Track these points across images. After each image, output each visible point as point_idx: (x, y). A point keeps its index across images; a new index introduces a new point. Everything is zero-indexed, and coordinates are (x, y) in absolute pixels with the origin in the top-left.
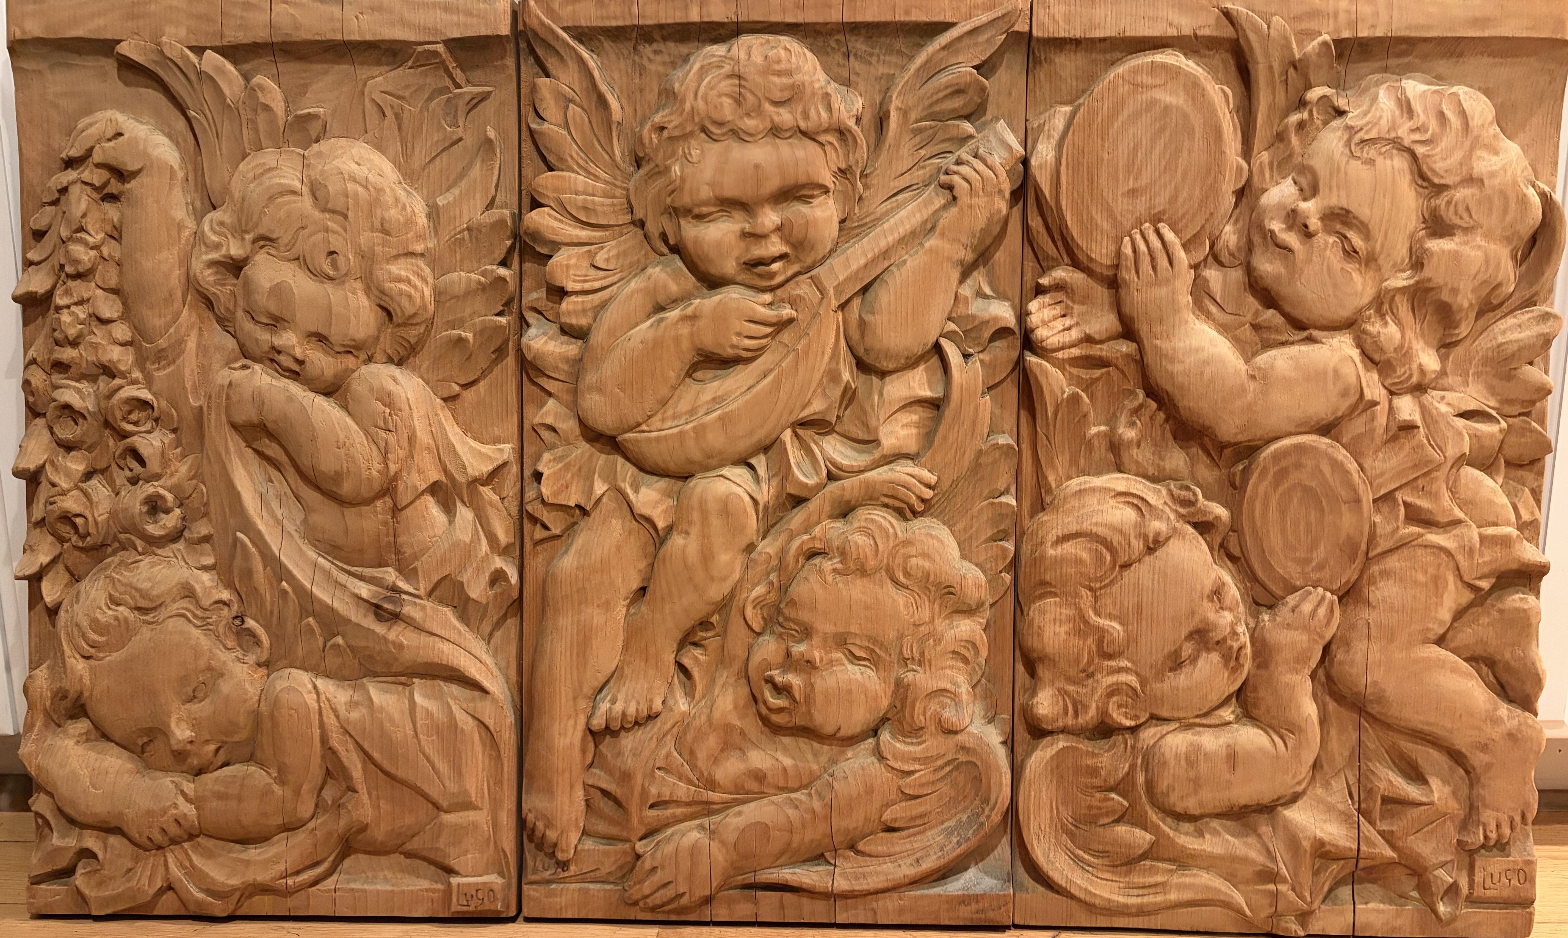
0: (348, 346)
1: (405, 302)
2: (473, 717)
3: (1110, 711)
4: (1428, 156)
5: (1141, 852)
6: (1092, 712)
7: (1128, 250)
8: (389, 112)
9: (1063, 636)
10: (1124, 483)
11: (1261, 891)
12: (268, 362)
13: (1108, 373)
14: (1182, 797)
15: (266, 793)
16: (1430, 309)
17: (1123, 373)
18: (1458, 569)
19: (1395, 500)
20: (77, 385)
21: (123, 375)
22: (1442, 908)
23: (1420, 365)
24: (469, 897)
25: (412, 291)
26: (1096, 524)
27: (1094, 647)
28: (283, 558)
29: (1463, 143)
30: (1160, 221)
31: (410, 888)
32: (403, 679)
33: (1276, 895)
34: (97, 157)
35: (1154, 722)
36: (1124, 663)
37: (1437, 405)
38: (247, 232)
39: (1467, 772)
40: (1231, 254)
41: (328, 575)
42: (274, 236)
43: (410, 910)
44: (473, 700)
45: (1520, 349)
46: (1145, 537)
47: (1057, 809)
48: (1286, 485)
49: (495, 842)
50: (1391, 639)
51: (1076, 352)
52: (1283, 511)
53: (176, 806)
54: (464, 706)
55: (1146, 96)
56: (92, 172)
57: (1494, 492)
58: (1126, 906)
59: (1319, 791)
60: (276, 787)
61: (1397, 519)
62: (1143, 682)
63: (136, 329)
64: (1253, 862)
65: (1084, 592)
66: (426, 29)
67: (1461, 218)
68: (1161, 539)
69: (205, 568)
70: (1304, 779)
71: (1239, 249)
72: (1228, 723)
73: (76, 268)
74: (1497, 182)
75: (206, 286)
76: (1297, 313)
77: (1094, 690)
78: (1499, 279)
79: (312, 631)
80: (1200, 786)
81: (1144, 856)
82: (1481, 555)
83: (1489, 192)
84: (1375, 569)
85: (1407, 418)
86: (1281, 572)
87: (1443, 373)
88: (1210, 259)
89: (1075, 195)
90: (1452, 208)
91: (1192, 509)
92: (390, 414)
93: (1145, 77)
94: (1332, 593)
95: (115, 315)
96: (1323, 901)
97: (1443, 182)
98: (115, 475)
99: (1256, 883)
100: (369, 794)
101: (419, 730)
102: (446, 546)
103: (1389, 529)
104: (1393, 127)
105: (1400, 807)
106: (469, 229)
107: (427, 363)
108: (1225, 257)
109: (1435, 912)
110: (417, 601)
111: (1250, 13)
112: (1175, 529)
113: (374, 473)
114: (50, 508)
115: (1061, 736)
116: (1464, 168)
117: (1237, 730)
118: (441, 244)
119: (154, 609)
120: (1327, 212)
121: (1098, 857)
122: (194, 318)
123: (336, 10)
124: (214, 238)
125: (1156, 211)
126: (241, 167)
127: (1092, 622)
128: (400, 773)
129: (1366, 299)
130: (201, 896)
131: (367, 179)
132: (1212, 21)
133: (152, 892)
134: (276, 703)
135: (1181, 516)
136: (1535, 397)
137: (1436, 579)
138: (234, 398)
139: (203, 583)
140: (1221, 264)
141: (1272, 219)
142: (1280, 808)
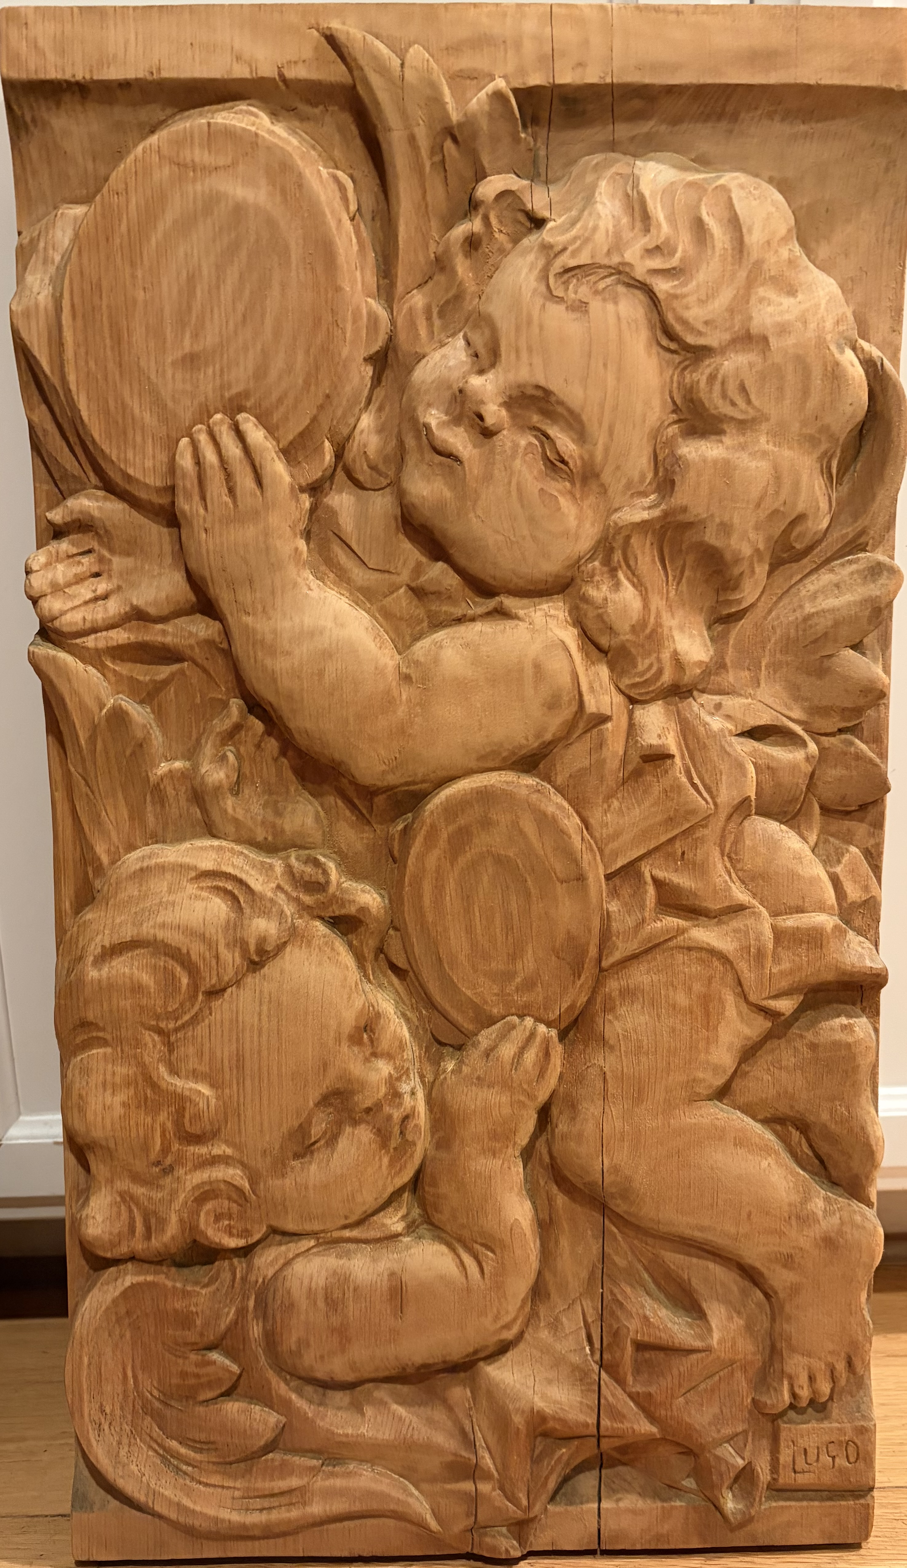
3: (202, 1226)
4: (675, 297)
5: (262, 1443)
6: (172, 1229)
7: (186, 461)
9: (118, 1110)
10: (213, 855)
11: (453, 1492)
13: (182, 672)
14: (322, 1357)
16: (690, 559)
17: (205, 671)
18: (740, 984)
19: (639, 875)
22: (730, 1504)
23: (675, 653)
26: (163, 926)
27: (169, 1125)
29: (733, 274)
30: (241, 409)
33: (475, 1500)
35: (278, 1238)
36: (220, 1149)
37: (708, 719)
39: (767, 1295)
40: (374, 468)
45: (836, 624)
46: (243, 945)
47: (135, 1377)
48: (468, 855)
50: (638, 1098)
51: (120, 636)
52: (467, 898)
55: (200, 187)
57: (798, 858)
58: (244, 1526)
59: (544, 1334)
61: (642, 907)
62: (254, 1180)
64: (439, 1451)
65: (150, 1038)
67: (733, 404)
68: (269, 948)
70: (515, 1320)
71: (386, 459)
72: (395, 1236)
74: (791, 341)
76: (475, 568)
77: (173, 1193)
78: (801, 507)
80: (349, 1340)
81: (270, 1447)
82: (777, 959)
83: (778, 359)
84: (613, 985)
85: (655, 741)
86: (469, 993)
87: (719, 665)
88: (340, 475)
89: (92, 364)
90: (717, 387)
91: (321, 897)
93: (197, 151)
94: (549, 1024)
96: (552, 1499)
97: (702, 341)
99: (446, 1481)
103: (630, 922)
104: (617, 245)
105: (661, 1355)
108: (363, 474)
109: (718, 1509)
111: (370, 38)
112: (294, 929)
115: (129, 1265)
116: (738, 318)
117: (408, 1248)
120: (515, 393)
121: (200, 1451)
125: (234, 391)
127: (164, 1085)
129: (585, 544)
132: (307, 53)
135: (305, 909)
136: (862, 702)
137: (706, 1000)
140: (358, 485)
141: (429, 405)
142: (481, 1364)
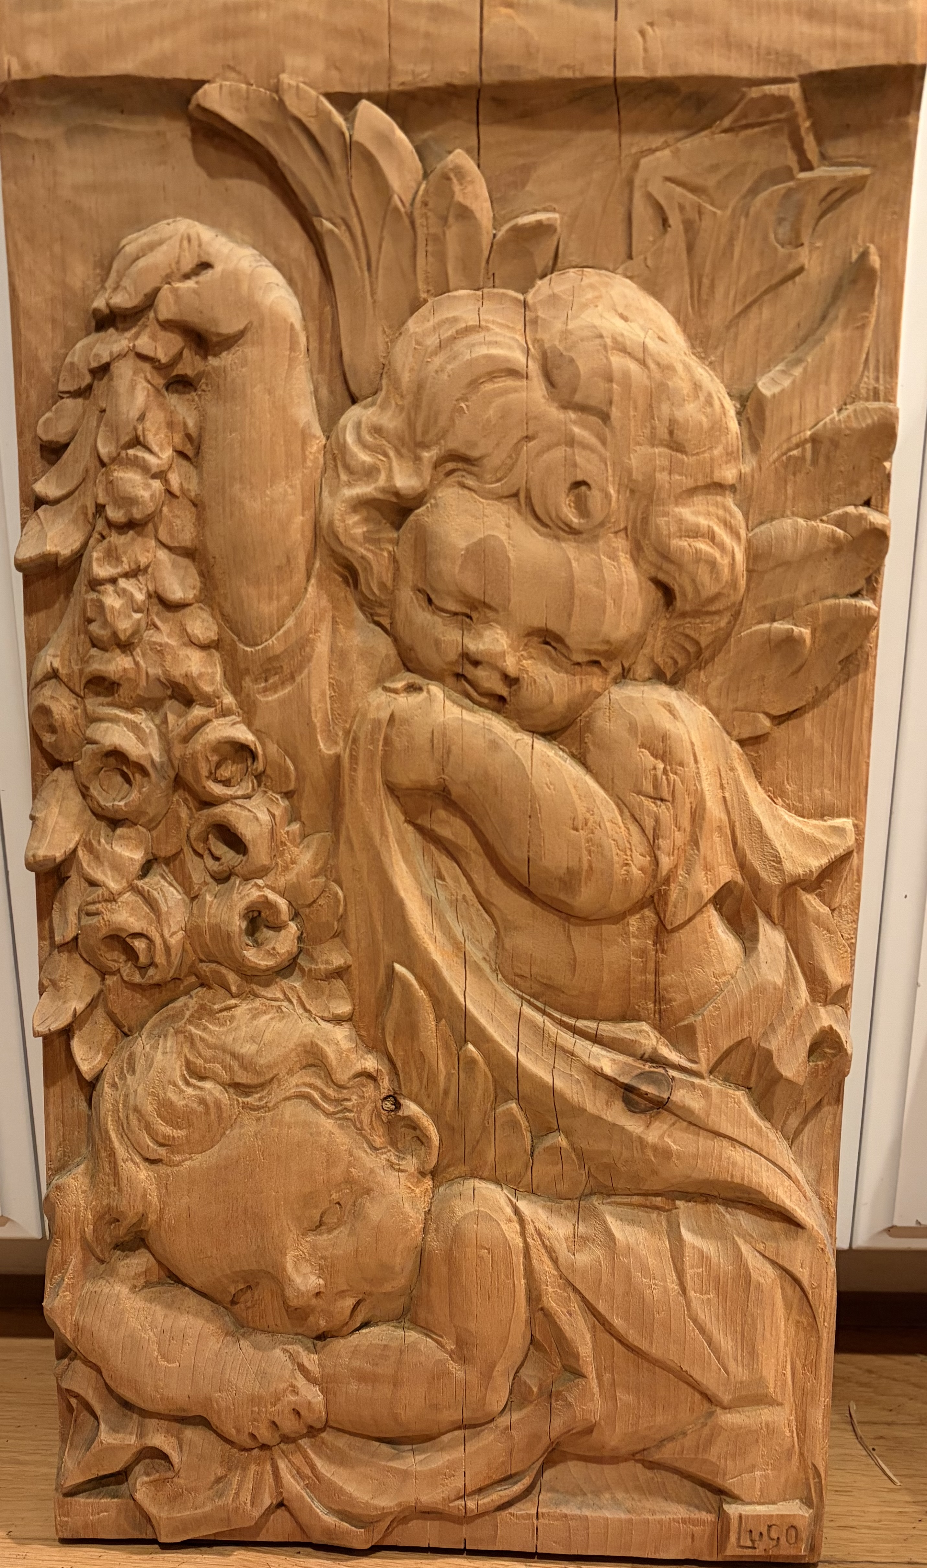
0: (596, 653)
1: (703, 574)
2: (773, 1263)
8: (675, 220)
12: (450, 680)
15: (439, 1375)
20: (130, 716)
21: (208, 701)
24: (756, 1536)
25: (717, 554)
28: (471, 1007)
31: (658, 1517)
32: (658, 1201)
34: (166, 309)
38: (426, 446)
41: (541, 1033)
42: (475, 453)
43: (657, 1550)
44: (774, 1237)
49: (801, 1454)
53: (295, 1391)
54: (761, 1247)
56: (154, 338)
60: (454, 1367)
63: (225, 619)
66: (769, 54)
69: (337, 1020)
73: (128, 512)
75: (350, 544)
79: (514, 1124)
92: (665, 772)
95: (190, 595)
98: (189, 865)
100: (599, 1377)
101: (689, 1284)
102: (745, 991)
106: (814, 440)
107: (720, 679)
110: (697, 1081)
113: (635, 871)
114: (86, 921)
118: (765, 466)
119: (262, 1086)
122: (324, 602)
123: (602, 18)
124: (365, 457)
126: (413, 325)
128: (655, 1351)
130: (330, 1520)
131: (644, 347)
133: (256, 1513)
134: (456, 1237)
138: (399, 743)
139: (337, 1044)
